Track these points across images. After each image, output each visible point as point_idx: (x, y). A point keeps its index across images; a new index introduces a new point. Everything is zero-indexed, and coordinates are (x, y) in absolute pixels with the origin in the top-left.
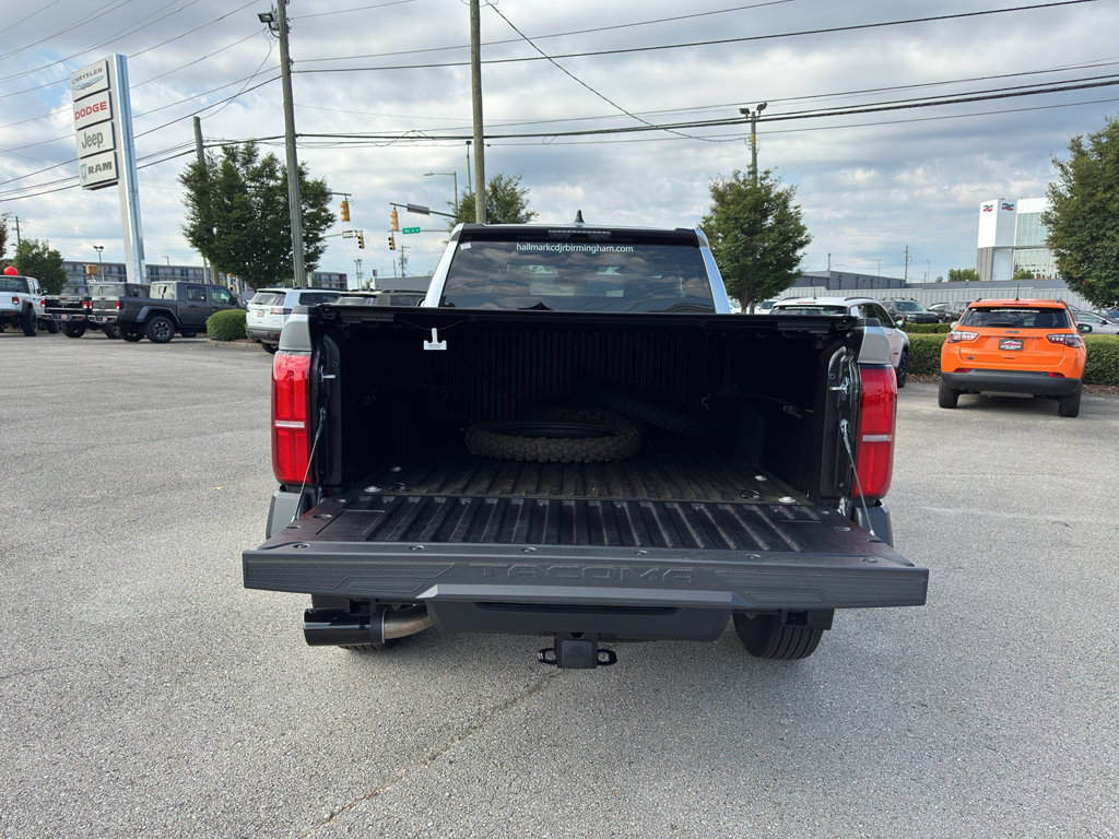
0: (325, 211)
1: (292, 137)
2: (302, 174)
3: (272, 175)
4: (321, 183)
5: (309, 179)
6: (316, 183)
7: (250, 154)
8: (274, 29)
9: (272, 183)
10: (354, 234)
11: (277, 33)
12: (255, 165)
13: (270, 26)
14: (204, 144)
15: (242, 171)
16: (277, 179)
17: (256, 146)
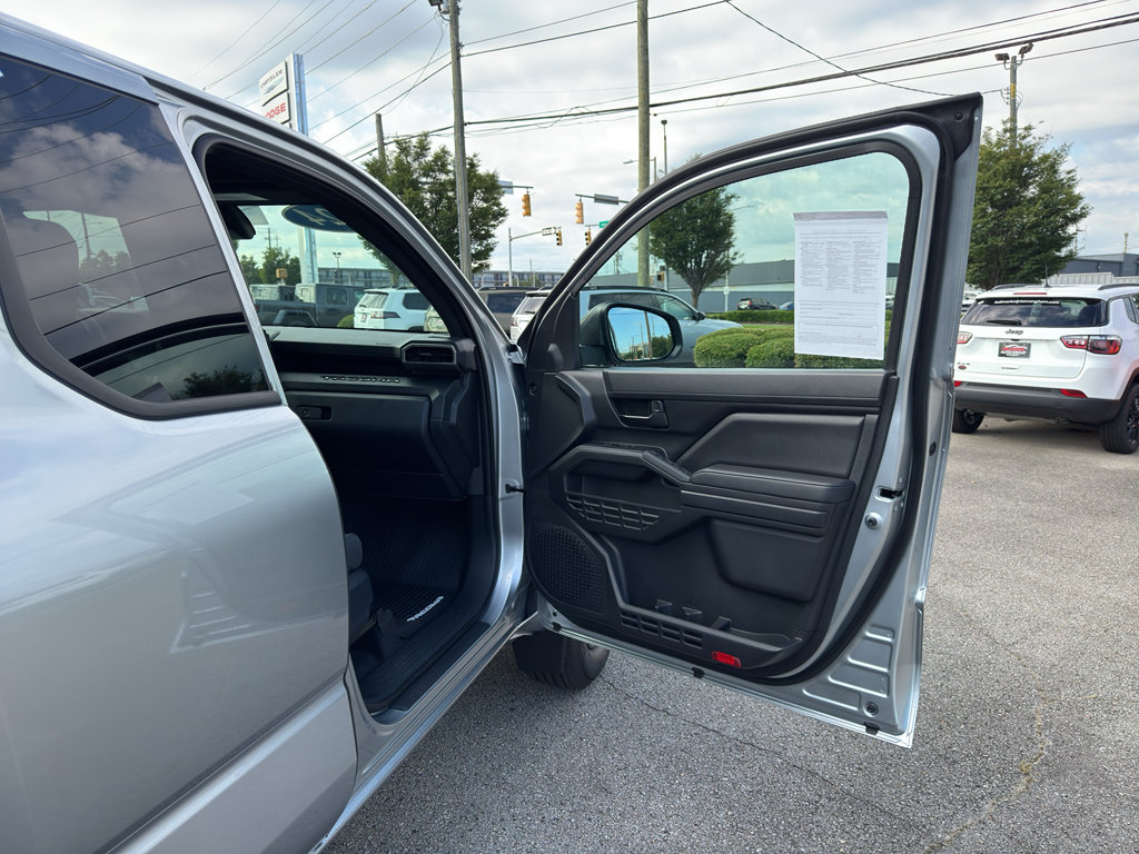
0: (498, 205)
1: (460, 125)
2: (473, 165)
3: (443, 169)
4: (493, 176)
5: (481, 171)
6: (488, 175)
7: (423, 147)
8: (444, 12)
9: (443, 177)
10: (553, 231)
11: (447, 16)
12: (427, 159)
13: (440, 9)
14: (385, 141)
15: (415, 165)
16: (447, 172)
17: (429, 139)
